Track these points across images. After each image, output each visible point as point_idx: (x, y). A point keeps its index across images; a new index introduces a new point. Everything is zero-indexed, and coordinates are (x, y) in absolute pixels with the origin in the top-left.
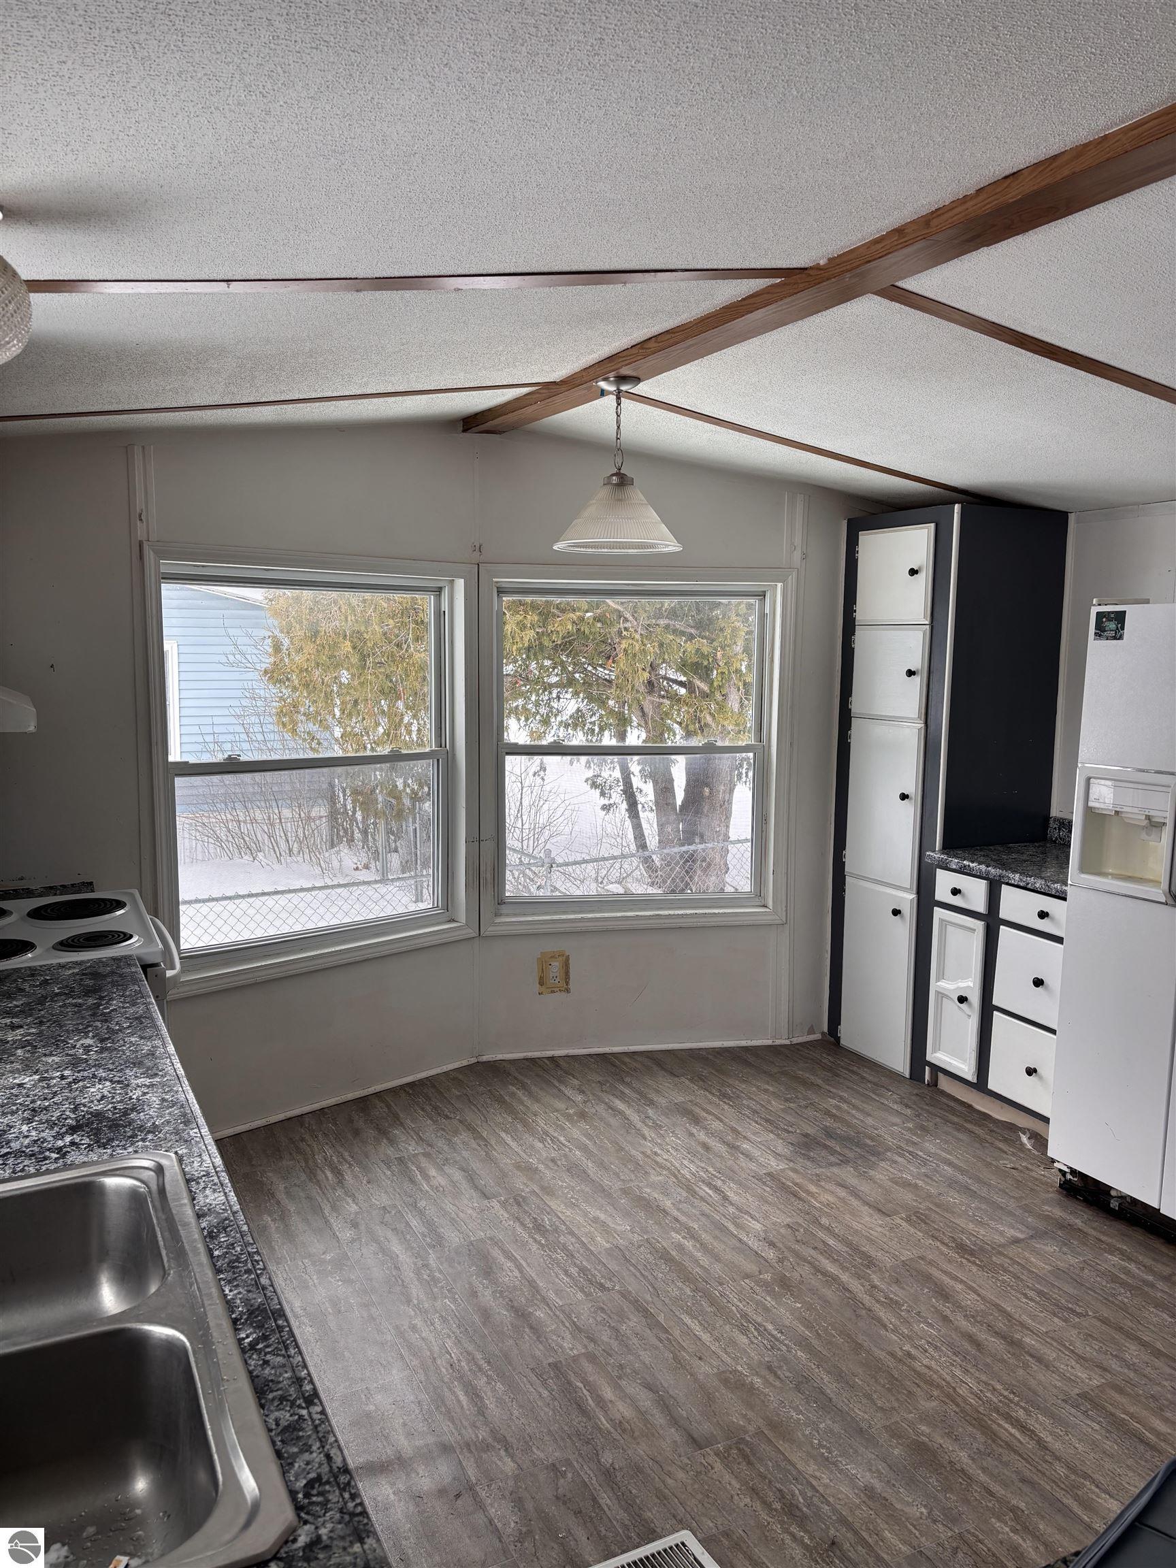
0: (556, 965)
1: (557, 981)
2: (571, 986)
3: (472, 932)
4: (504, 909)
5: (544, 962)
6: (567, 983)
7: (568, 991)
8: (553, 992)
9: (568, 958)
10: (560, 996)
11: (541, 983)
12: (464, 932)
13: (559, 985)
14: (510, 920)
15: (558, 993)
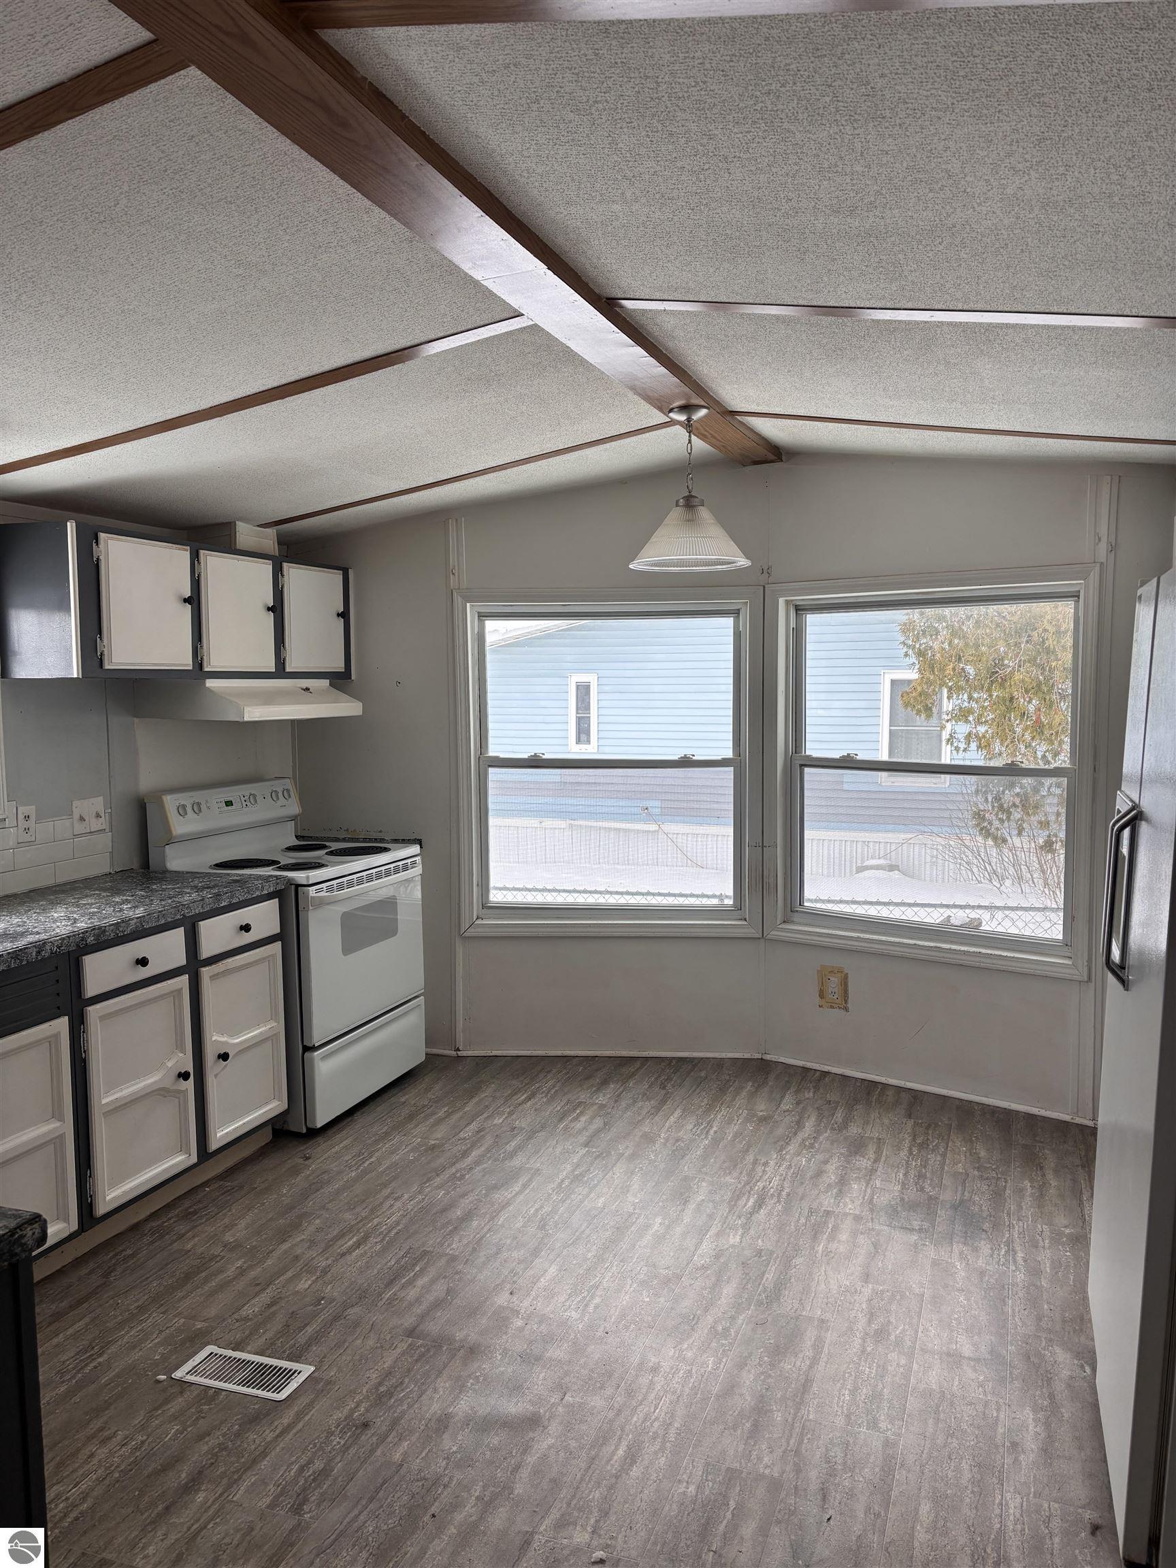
0: (835, 980)
1: (835, 997)
2: (849, 1005)
3: (753, 932)
4: (796, 917)
5: (823, 975)
6: (846, 1002)
7: (846, 1009)
8: (832, 1007)
9: (846, 977)
10: (837, 1013)
11: (822, 995)
12: (747, 931)
13: (837, 1001)
14: (799, 929)
15: (837, 1010)
